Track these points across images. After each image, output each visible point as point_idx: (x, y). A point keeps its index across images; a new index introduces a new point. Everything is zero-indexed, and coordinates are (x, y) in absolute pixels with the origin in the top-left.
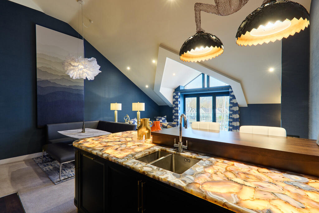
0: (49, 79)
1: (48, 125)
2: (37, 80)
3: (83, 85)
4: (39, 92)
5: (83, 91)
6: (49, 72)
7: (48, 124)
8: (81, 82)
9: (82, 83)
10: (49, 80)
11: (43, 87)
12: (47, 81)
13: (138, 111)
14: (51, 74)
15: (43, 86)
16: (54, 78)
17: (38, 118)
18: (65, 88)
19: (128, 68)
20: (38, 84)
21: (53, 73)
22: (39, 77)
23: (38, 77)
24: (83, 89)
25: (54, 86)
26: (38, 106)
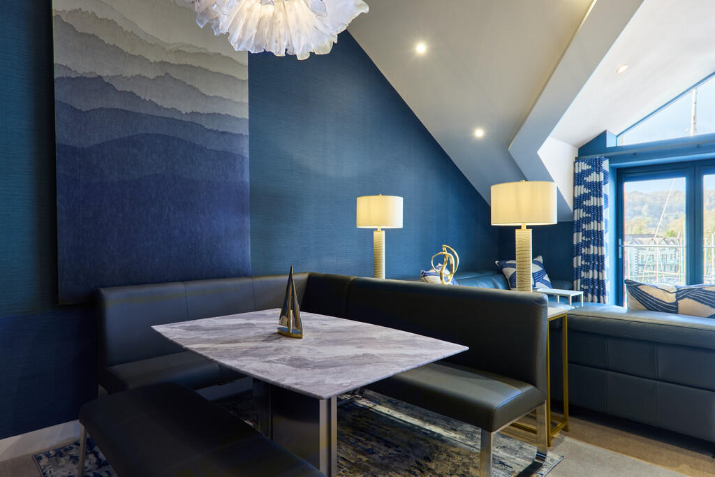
0: (106, 72)
1: (103, 291)
2: (56, 76)
3: (244, 113)
4: (62, 135)
5: (247, 142)
6: (108, 40)
7: (103, 287)
8: (238, 100)
9: (241, 104)
10: (106, 81)
11: (80, 111)
12: (99, 84)
13: (519, 227)
14: (116, 51)
15: (82, 105)
16: (131, 71)
17: (60, 257)
18: (173, 121)
19: (421, 48)
20: (59, 94)
21: (127, 49)
22: (65, 59)
23: (58, 59)
24: (245, 130)
25: (127, 108)
26: (59, 197)
